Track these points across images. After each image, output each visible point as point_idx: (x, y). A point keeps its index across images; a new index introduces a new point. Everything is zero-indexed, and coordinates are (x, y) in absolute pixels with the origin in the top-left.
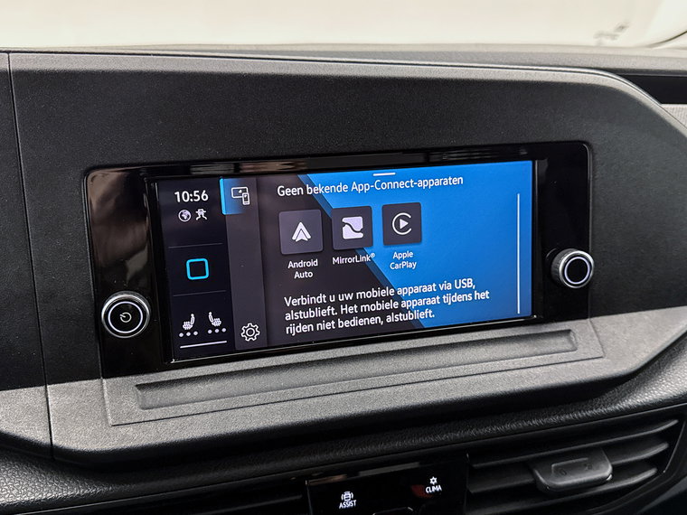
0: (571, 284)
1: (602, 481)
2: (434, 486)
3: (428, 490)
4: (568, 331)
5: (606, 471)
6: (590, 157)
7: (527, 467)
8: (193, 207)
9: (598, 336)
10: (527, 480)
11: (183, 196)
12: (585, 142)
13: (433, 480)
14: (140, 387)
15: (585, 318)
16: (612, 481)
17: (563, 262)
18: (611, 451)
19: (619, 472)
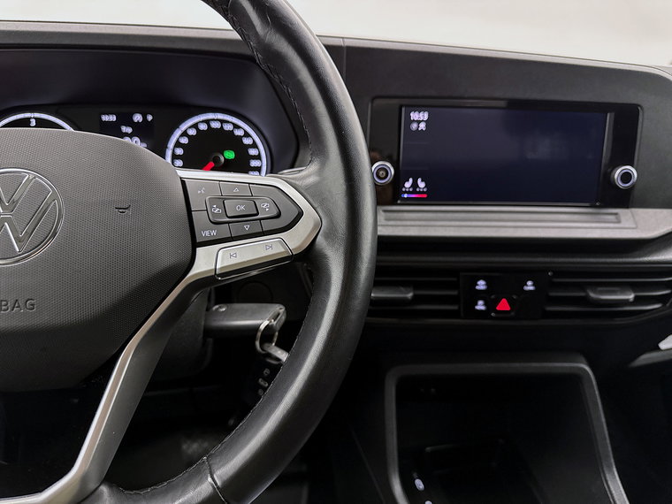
0: (620, 184)
1: (626, 302)
2: (530, 286)
3: (526, 288)
4: (616, 214)
5: (631, 297)
6: (641, 114)
7: (582, 287)
8: (419, 122)
9: (634, 218)
10: (582, 294)
11: (414, 116)
12: (639, 106)
13: (529, 283)
14: (385, 211)
15: (627, 207)
16: (633, 303)
17: (618, 173)
18: (634, 287)
19: (638, 300)
